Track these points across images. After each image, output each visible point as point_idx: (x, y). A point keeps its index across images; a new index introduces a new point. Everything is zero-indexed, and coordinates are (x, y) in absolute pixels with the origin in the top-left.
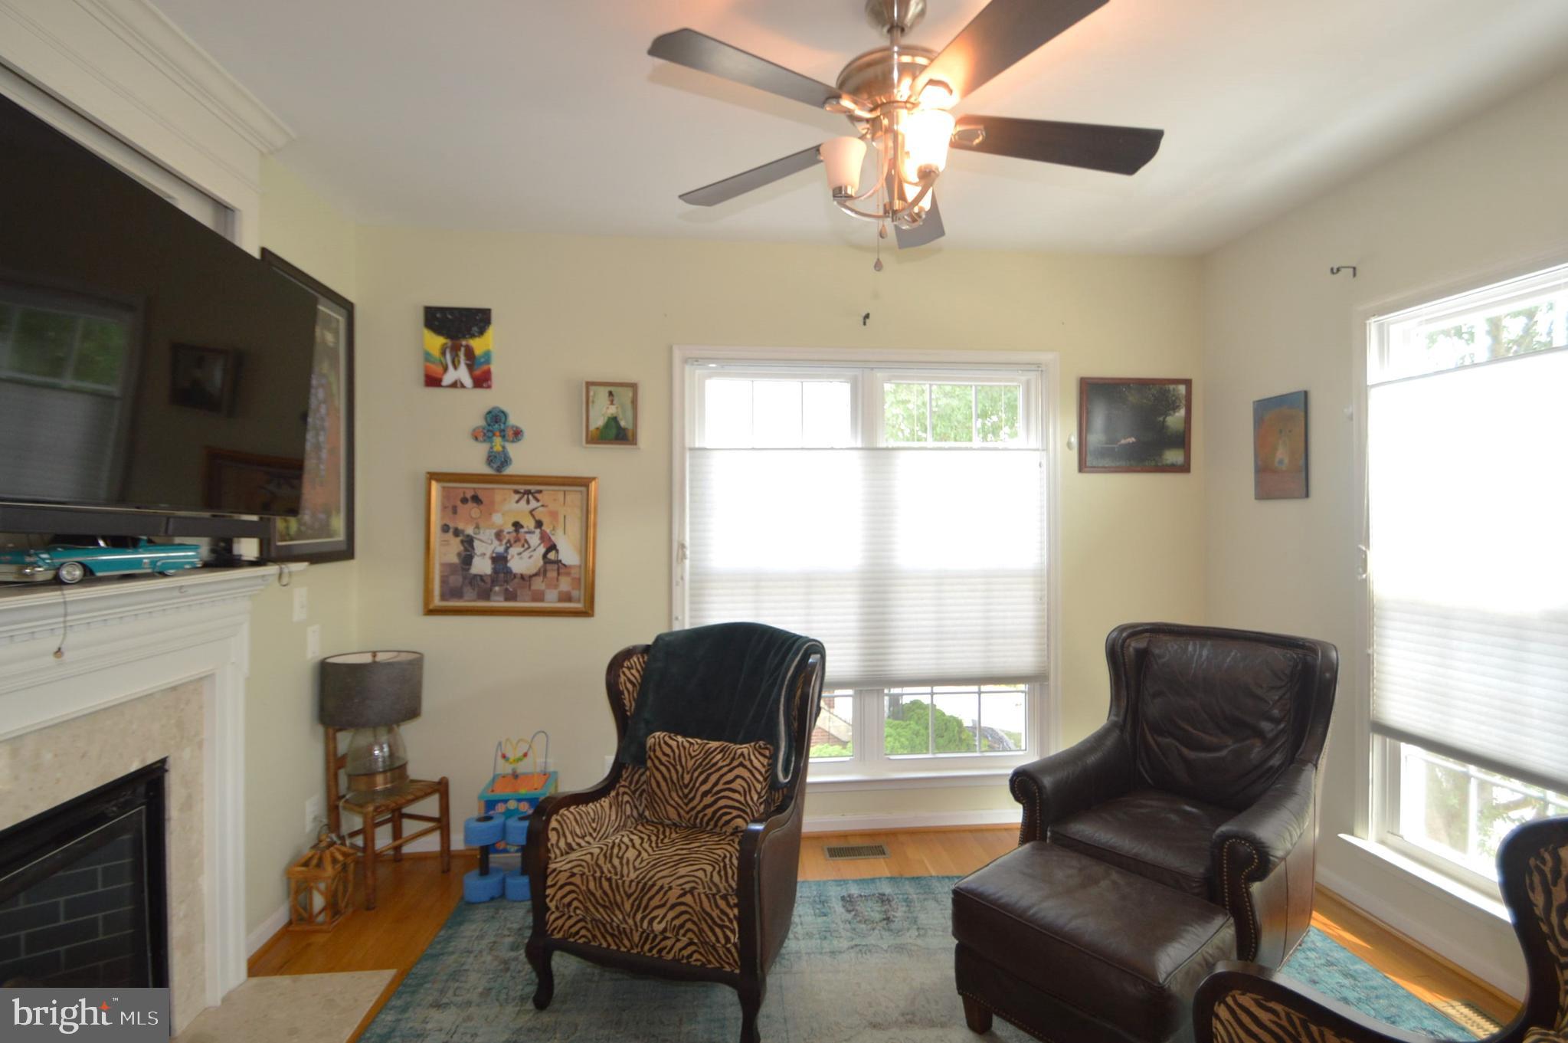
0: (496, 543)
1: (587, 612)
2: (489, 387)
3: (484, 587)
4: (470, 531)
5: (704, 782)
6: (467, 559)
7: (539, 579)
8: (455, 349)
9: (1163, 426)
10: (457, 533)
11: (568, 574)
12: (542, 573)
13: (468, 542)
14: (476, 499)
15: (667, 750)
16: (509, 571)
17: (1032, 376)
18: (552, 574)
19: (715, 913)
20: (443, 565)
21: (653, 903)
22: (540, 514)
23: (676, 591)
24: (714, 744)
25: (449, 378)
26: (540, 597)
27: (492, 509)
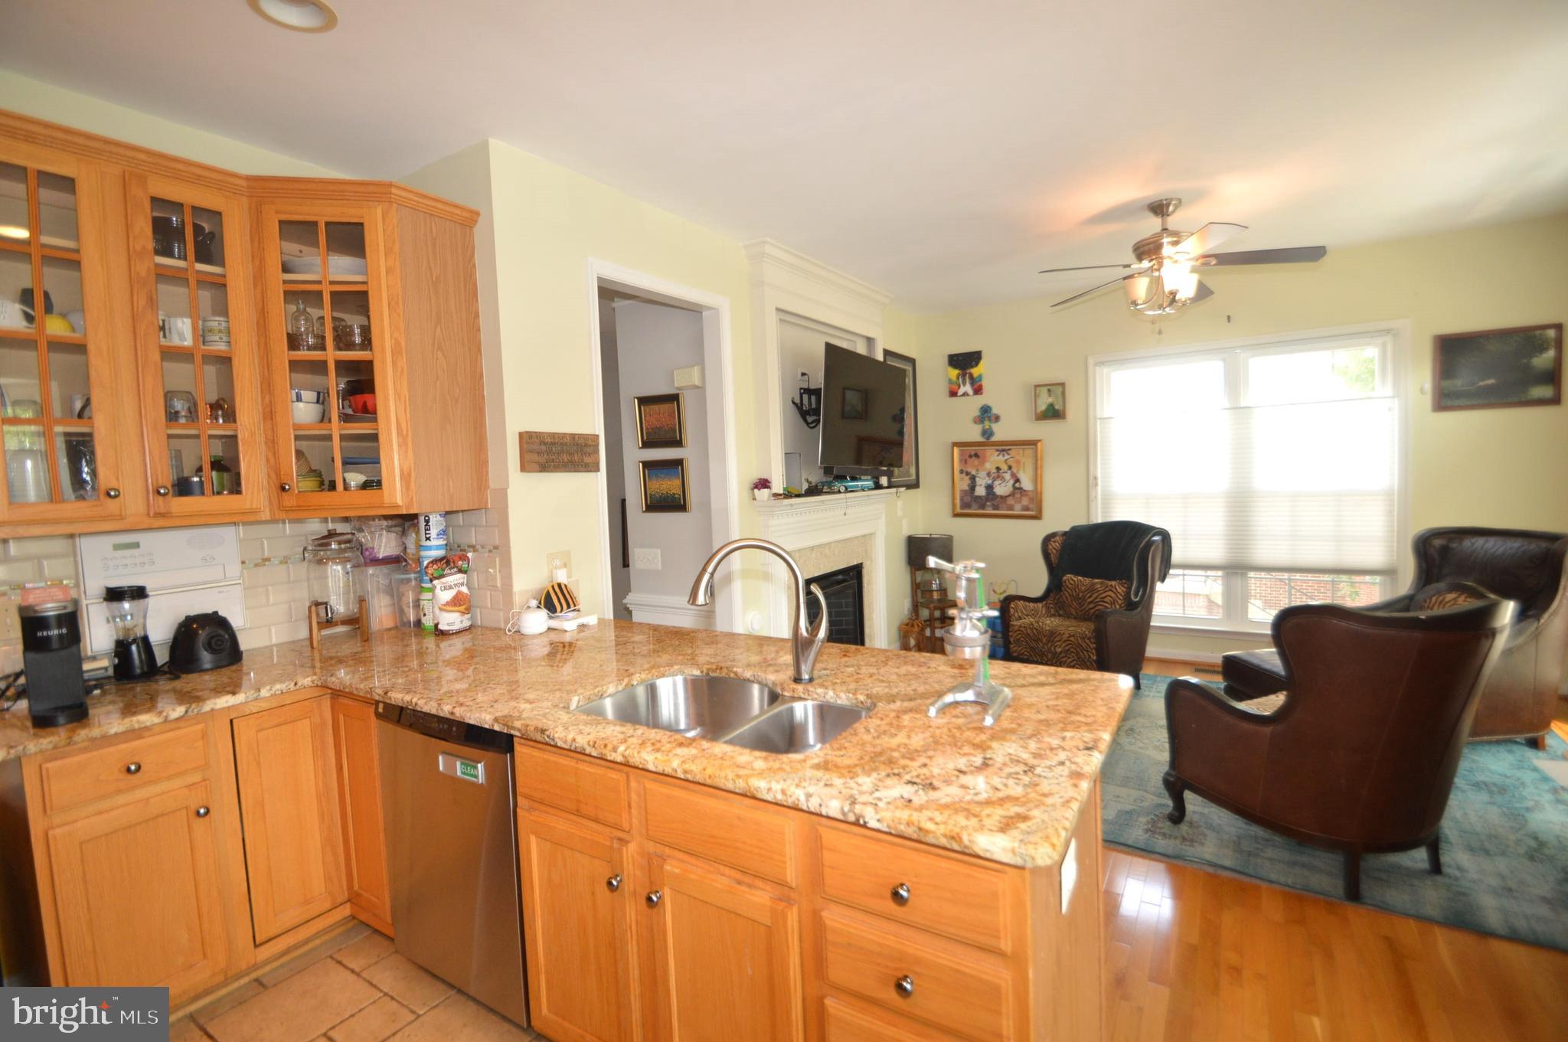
0: (987, 479)
1: (1038, 517)
3: (981, 502)
4: (974, 472)
5: (1090, 597)
6: (973, 487)
8: (964, 375)
9: (1528, 366)
10: (967, 474)
11: (1026, 495)
12: (1012, 495)
13: (973, 478)
14: (976, 456)
15: (1072, 582)
16: (994, 494)
17: (1388, 339)
18: (1017, 496)
19: (1084, 645)
20: (961, 491)
21: (1057, 639)
22: (1011, 462)
23: (1092, 505)
24: (1096, 581)
25: (961, 392)
26: (1011, 508)
27: (984, 461)
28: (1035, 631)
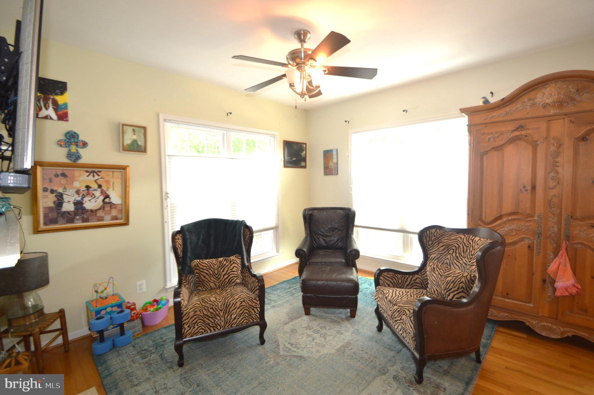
0: (76, 196)
1: (126, 224)
2: (67, 121)
3: (70, 217)
4: (60, 190)
6: (59, 203)
7: (102, 211)
8: (46, 100)
9: (301, 156)
10: (52, 191)
11: (116, 208)
12: (102, 208)
13: (60, 197)
14: (64, 175)
15: (205, 265)
16: (84, 209)
17: (272, 138)
18: (107, 208)
19: (254, 304)
20: (45, 208)
22: (100, 182)
23: (165, 211)
24: (221, 259)
25: (44, 113)
26: (101, 219)
27: (73, 179)
28: (211, 310)
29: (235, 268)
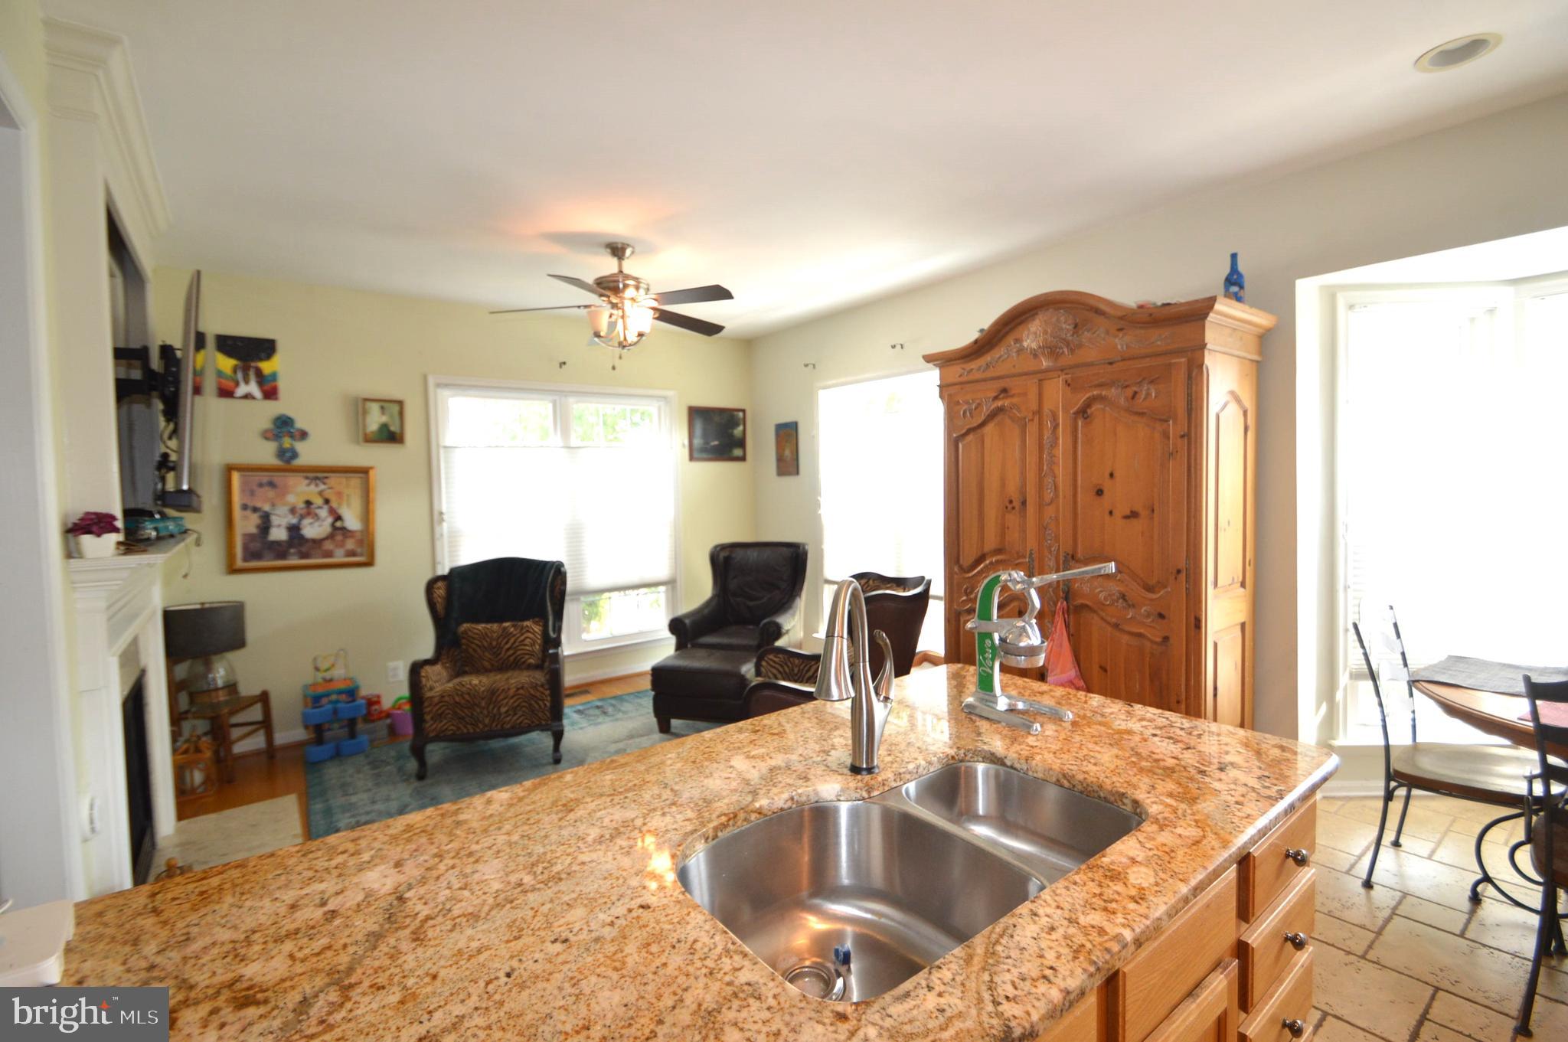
0: (290, 516)
1: (369, 563)
2: (276, 399)
3: (280, 550)
4: (267, 508)
5: (507, 643)
6: (265, 526)
7: (329, 541)
8: (245, 369)
9: (732, 436)
10: (255, 510)
11: (352, 537)
12: (331, 537)
13: (266, 518)
14: (272, 484)
16: (302, 538)
17: (662, 403)
18: (339, 538)
19: (538, 694)
20: (244, 535)
21: (501, 697)
22: (329, 494)
23: (438, 544)
24: (507, 624)
25: (242, 390)
26: (329, 554)
27: (283, 492)
28: (467, 697)
29: (528, 640)
